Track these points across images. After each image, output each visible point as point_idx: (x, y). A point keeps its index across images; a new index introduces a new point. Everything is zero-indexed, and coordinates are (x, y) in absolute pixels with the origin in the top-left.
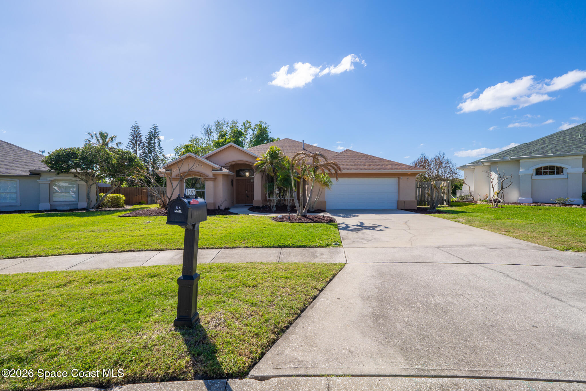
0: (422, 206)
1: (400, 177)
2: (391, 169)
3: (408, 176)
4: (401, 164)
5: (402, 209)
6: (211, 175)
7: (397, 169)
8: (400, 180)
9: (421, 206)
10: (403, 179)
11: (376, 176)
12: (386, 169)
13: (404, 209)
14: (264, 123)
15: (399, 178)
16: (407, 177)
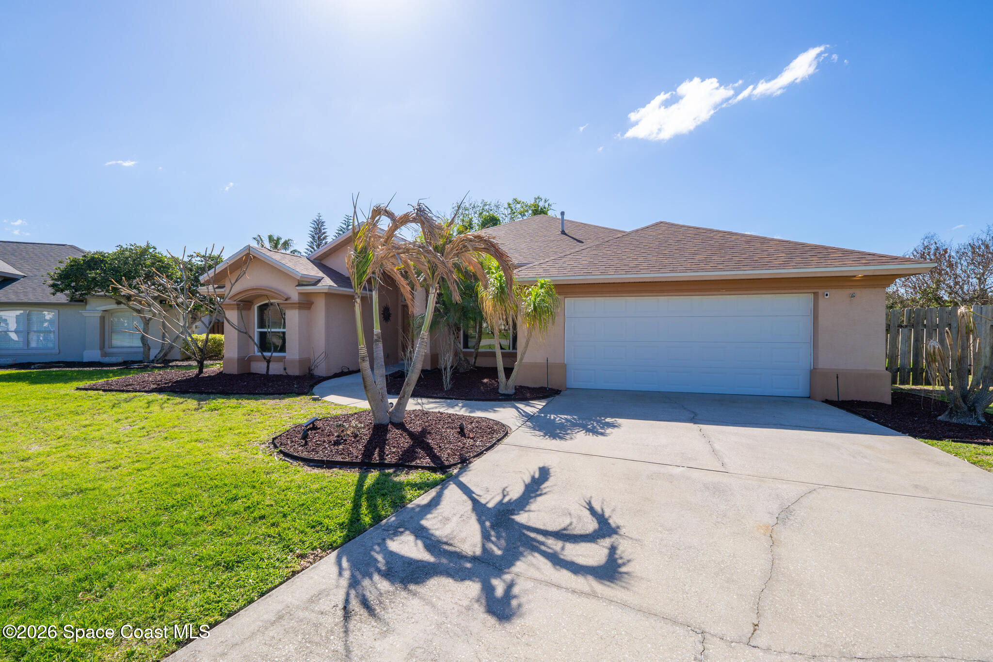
0: (919, 387)
1: (820, 291)
2: (785, 264)
3: (851, 287)
4: (826, 248)
5: (827, 401)
6: (295, 297)
7: (807, 264)
8: (822, 302)
9: (914, 387)
10: (835, 299)
11: (727, 289)
12: (764, 266)
13: (835, 399)
14: (543, 200)
15: (816, 294)
16: (851, 291)
